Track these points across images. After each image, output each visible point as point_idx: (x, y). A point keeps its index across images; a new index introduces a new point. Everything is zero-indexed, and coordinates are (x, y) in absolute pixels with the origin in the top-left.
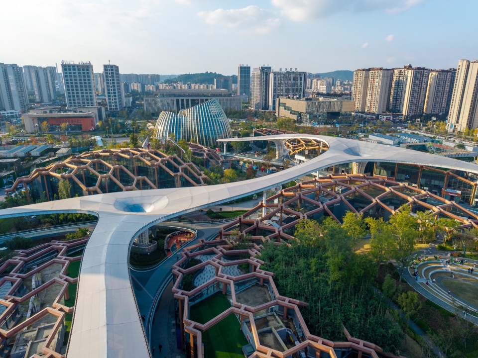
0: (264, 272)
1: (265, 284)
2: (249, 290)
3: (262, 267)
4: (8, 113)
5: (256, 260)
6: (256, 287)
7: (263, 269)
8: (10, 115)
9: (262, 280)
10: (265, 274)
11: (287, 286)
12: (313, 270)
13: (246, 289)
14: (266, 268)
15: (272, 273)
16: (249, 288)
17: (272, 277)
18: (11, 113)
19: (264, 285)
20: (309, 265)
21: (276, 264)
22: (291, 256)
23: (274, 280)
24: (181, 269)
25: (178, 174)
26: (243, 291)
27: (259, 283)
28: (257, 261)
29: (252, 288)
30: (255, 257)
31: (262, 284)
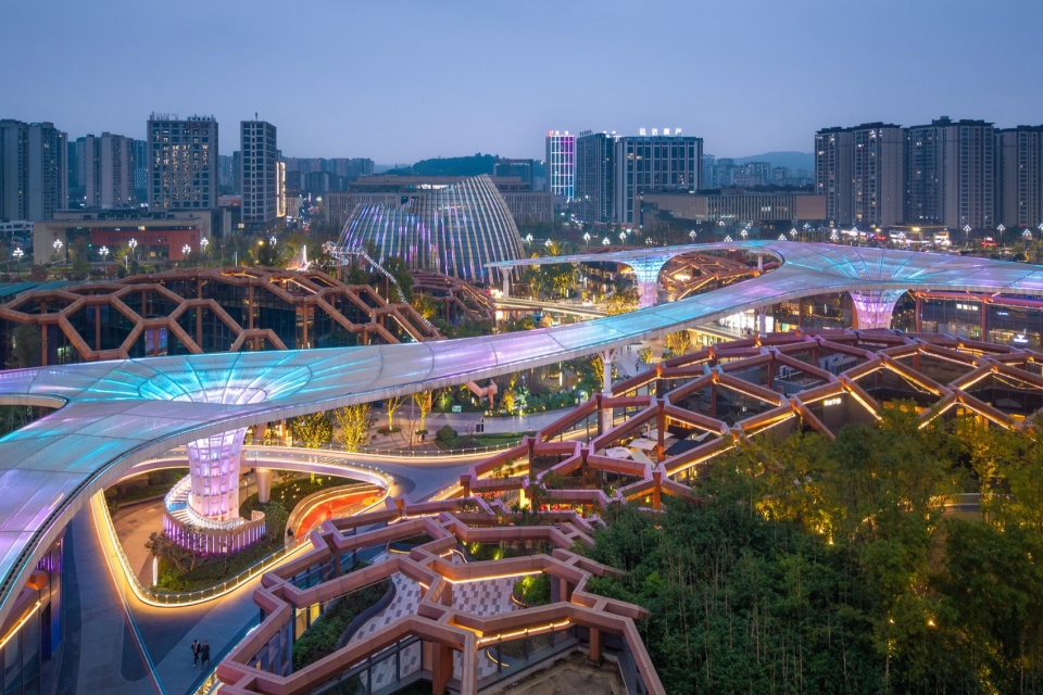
0: (602, 601)
1: (609, 657)
2: (545, 678)
3: (596, 581)
4: (9, 227)
5: (576, 558)
6: (571, 667)
7: (600, 593)
8: (13, 230)
9: (594, 635)
10: (607, 608)
11: (698, 663)
12: (798, 597)
13: (533, 676)
14: (613, 587)
15: (636, 607)
16: (542, 671)
17: (637, 622)
18: (16, 226)
19: (603, 661)
20: (779, 578)
21: (648, 574)
22: (704, 546)
23: (643, 635)
24: (289, 586)
25: (367, 326)
26: (521, 682)
27: (586, 651)
28: (578, 564)
29: (557, 672)
30: (572, 550)
31: (594, 656)
